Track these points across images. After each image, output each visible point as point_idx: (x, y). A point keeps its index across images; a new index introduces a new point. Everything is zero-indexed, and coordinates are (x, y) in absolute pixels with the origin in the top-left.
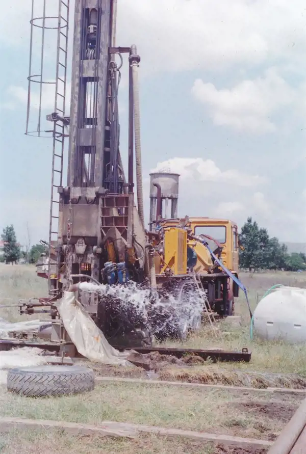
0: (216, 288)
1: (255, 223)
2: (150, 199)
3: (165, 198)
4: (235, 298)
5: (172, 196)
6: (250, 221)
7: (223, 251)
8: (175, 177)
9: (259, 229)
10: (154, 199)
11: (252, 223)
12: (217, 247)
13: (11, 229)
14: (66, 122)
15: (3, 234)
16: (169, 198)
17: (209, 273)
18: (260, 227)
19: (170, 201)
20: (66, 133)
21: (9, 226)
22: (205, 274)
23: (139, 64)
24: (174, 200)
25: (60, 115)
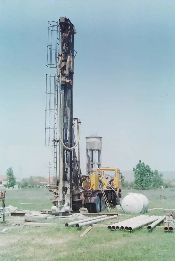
0: (112, 194)
1: (143, 163)
2: (86, 151)
3: (94, 150)
4: (120, 199)
5: (98, 149)
6: (140, 161)
7: (114, 180)
8: (100, 138)
9: (145, 166)
10: (88, 151)
11: (142, 163)
12: (111, 179)
13: (11, 169)
14: (58, 141)
15: (7, 172)
16: (97, 150)
17: (108, 189)
18: (146, 164)
19: (97, 151)
20: (58, 145)
21: (10, 168)
22: (106, 189)
23: (81, 124)
24: (99, 151)
25: (56, 139)
